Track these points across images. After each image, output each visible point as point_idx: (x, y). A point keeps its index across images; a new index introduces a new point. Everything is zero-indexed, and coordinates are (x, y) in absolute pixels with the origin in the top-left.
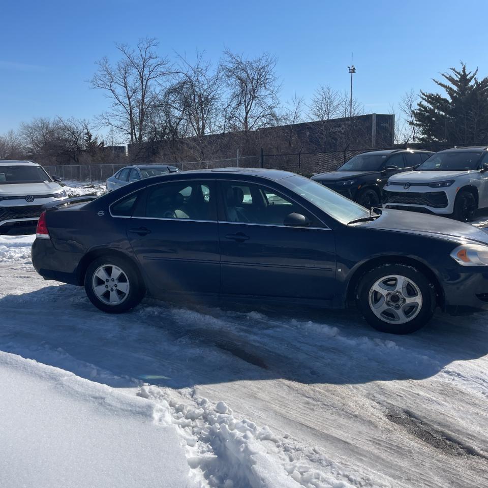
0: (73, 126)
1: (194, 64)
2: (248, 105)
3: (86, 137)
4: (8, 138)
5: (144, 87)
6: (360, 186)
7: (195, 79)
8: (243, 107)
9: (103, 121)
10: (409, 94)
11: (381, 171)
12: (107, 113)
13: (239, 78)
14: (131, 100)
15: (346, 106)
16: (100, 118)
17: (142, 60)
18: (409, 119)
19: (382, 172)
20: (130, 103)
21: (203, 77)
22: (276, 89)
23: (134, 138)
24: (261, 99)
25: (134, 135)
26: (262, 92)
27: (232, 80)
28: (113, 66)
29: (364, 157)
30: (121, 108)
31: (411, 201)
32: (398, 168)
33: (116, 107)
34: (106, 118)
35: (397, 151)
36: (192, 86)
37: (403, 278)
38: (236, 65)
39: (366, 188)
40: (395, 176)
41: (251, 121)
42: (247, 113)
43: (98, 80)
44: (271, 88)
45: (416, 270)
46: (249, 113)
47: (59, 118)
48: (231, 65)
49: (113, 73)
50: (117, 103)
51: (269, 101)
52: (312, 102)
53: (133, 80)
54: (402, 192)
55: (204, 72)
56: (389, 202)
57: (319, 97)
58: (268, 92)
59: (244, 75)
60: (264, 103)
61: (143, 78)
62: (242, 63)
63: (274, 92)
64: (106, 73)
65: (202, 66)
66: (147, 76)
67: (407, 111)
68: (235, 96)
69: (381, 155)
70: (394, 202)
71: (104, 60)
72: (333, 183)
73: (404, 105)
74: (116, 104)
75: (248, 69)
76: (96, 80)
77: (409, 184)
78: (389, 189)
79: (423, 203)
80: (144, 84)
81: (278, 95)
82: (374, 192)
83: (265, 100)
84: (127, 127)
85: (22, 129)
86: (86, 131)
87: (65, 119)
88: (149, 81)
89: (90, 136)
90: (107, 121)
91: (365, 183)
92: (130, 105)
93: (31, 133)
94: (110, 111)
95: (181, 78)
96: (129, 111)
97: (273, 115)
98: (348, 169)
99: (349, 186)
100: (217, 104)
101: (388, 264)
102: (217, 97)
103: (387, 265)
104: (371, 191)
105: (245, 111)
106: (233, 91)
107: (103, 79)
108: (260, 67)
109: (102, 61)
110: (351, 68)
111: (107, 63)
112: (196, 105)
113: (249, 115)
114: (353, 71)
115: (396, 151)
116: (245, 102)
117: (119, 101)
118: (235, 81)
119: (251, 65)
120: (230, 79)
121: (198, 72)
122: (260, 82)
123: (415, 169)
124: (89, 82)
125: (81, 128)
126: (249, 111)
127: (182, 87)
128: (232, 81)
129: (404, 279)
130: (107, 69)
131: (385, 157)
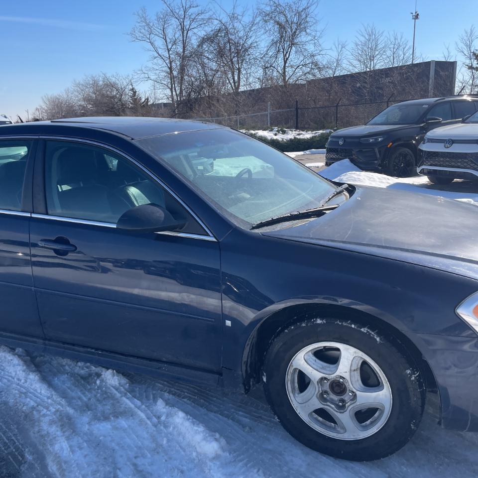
0: (117, 82)
1: (229, 10)
2: (287, 53)
3: (131, 93)
4: (65, 96)
5: (185, 39)
6: (391, 144)
7: (231, 26)
8: (281, 56)
9: (143, 75)
10: (469, 31)
11: (420, 124)
12: (146, 67)
13: (278, 23)
14: (170, 52)
15: (395, 50)
16: (139, 72)
17: (182, 9)
18: (468, 62)
19: (422, 125)
20: (169, 57)
21: (238, 23)
22: (318, 34)
23: (174, 93)
24: (301, 46)
25: (173, 90)
26: (302, 38)
27: (271, 25)
28: (152, 17)
29: (400, 108)
30: (160, 61)
31: (453, 164)
32: (442, 120)
33: (155, 60)
34: (146, 72)
35: (444, 99)
36: (227, 33)
37: (352, 350)
38: (273, 8)
39: (399, 145)
40: (434, 130)
41: (289, 71)
42: (285, 63)
43: (136, 32)
44: (313, 34)
45: (378, 339)
46: (288, 62)
47: (103, 74)
48: (268, 9)
49: (151, 24)
50: (156, 56)
51: (311, 48)
52: (353, 46)
53: (173, 30)
54: (442, 152)
55: (239, 17)
56: (425, 165)
57: (363, 39)
58: (310, 38)
59: (282, 19)
60: (305, 50)
61: (183, 29)
62: (281, 6)
63: (316, 38)
64: (144, 24)
65: (239, 11)
66: (188, 27)
67: (466, 52)
68: (274, 43)
69: (422, 104)
70: (431, 165)
71: (142, 10)
72: (357, 140)
73: (461, 45)
74: (155, 58)
75: (287, 12)
76: (135, 32)
77: (452, 142)
78: (425, 147)
79: (469, 166)
80: (185, 34)
81: (321, 41)
82: (410, 152)
83: (306, 47)
84: (167, 81)
85: (74, 86)
86: (131, 87)
87: (109, 75)
88: (189, 32)
89: (135, 92)
90: (146, 76)
91: (399, 139)
92: (169, 58)
93: (82, 90)
94: (150, 65)
95: (216, 25)
96: (169, 65)
97: (316, 64)
98: (379, 122)
99: (376, 144)
100: (255, 53)
101: (322, 318)
102: (255, 45)
103: (319, 321)
104: (407, 150)
105: (283, 60)
106: (272, 38)
107: (143, 31)
108: (300, 9)
109: (140, 12)
110: (414, 14)
111: (145, 13)
112: (231, 54)
113: (287, 65)
114: (416, 17)
115: (442, 99)
116: (283, 49)
117: (159, 54)
118: (274, 26)
119: (290, 7)
120: (268, 24)
121: (233, 17)
122: (301, 26)
123: (463, 122)
124: (128, 34)
125: (125, 84)
126: (287, 59)
127: (217, 35)
128: (270, 27)
129: (355, 352)
130: (145, 19)
131: (427, 106)
